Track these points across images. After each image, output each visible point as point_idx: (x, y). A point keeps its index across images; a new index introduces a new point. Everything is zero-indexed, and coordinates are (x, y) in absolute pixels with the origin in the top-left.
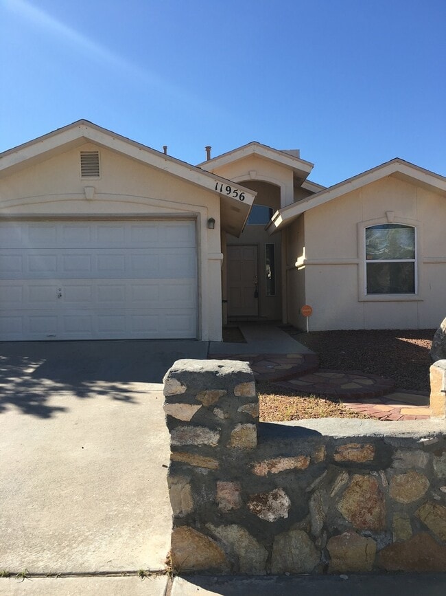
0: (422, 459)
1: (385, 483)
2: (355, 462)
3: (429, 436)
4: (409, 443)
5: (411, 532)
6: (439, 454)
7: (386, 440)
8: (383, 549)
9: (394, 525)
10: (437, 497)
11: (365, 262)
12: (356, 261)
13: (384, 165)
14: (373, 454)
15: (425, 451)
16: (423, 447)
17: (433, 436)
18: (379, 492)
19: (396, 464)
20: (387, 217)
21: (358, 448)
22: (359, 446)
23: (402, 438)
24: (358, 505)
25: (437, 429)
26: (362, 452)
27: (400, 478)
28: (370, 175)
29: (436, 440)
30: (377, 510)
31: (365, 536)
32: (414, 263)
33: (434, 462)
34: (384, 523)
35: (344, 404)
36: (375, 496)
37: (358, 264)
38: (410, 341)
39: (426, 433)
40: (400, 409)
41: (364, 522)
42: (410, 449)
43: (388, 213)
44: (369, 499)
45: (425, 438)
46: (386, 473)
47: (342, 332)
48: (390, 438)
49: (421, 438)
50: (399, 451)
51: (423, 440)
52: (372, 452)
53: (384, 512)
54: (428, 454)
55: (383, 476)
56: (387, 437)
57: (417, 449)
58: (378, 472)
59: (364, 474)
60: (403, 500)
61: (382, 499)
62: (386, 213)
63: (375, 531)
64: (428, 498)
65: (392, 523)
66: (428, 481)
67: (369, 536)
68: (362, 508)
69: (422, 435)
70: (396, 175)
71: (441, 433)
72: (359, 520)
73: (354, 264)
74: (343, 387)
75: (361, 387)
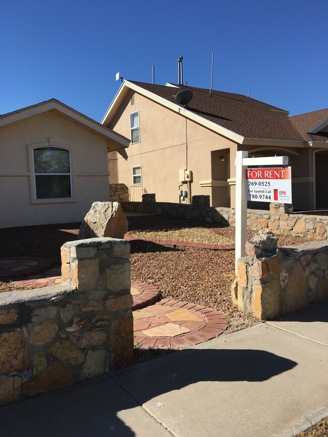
0: (53, 312)
1: (26, 335)
2: (3, 324)
3: (57, 295)
4: (43, 303)
5: (46, 365)
6: (64, 306)
7: (26, 304)
8: (26, 382)
9: (34, 363)
10: (63, 336)
11: (34, 175)
12: (27, 174)
13: (45, 103)
14: (17, 316)
15: (54, 306)
16: (54, 303)
17: (60, 294)
18: (22, 342)
19: (34, 320)
20: (49, 141)
21: (5, 313)
22: (5, 312)
23: (39, 300)
24: (6, 355)
25: (63, 290)
26: (8, 316)
27: (37, 329)
28: (35, 109)
29: (62, 297)
30: (21, 355)
31: (13, 376)
32: (69, 176)
33: (61, 312)
34: (27, 363)
35: (14, 282)
36: (19, 346)
37: (28, 176)
38: (67, 231)
39: (55, 294)
40: (55, 279)
41: (12, 367)
42: (44, 307)
43: (50, 139)
44: (15, 349)
45: (54, 297)
46: (27, 327)
47: (18, 228)
48: (30, 301)
49: (51, 298)
50: (36, 310)
51: (53, 298)
52: (16, 314)
53: (26, 356)
54: (56, 308)
55: (24, 329)
56: (27, 301)
57: (49, 306)
58: (21, 328)
59: (10, 332)
60: (40, 344)
61: (24, 347)
62: (48, 139)
63: (20, 371)
64: (58, 338)
65: (32, 361)
66: (57, 327)
67: (16, 375)
68: (10, 356)
69: (53, 295)
70: (53, 111)
71: (65, 292)
72: (7, 366)
73: (26, 176)
74: (14, 270)
75: (28, 268)
